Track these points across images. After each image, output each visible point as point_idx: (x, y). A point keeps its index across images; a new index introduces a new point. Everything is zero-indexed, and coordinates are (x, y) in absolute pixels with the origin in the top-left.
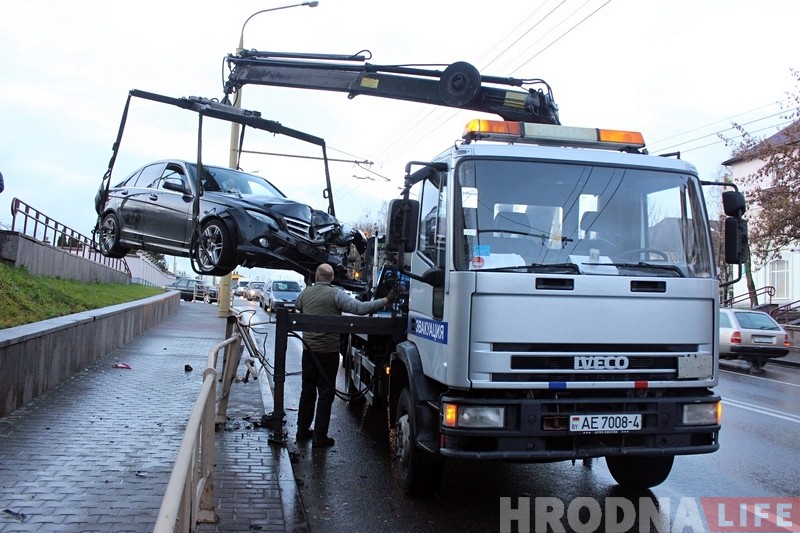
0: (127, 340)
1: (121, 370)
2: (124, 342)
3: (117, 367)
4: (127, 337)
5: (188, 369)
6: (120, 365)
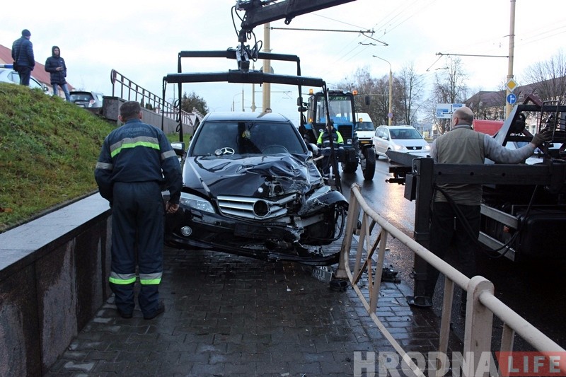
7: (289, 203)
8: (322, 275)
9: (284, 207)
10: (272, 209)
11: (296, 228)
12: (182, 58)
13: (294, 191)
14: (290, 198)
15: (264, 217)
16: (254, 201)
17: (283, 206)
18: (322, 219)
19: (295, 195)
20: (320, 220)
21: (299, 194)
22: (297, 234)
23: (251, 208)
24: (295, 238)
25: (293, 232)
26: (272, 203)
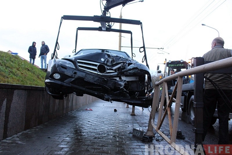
0: (90, 103)
1: (89, 111)
2: (89, 103)
3: (87, 110)
4: (90, 101)
5: (115, 111)
6: (88, 109)
7: (119, 68)
8: (139, 133)
9: (116, 72)
10: (108, 71)
11: (122, 81)
12: (78, 30)
13: (121, 61)
14: (119, 65)
15: (103, 74)
16: (98, 64)
17: (115, 70)
18: (138, 80)
19: (122, 64)
20: (136, 80)
21: (124, 63)
22: (123, 84)
23: (96, 68)
24: (121, 85)
25: (120, 83)
26: (108, 68)
